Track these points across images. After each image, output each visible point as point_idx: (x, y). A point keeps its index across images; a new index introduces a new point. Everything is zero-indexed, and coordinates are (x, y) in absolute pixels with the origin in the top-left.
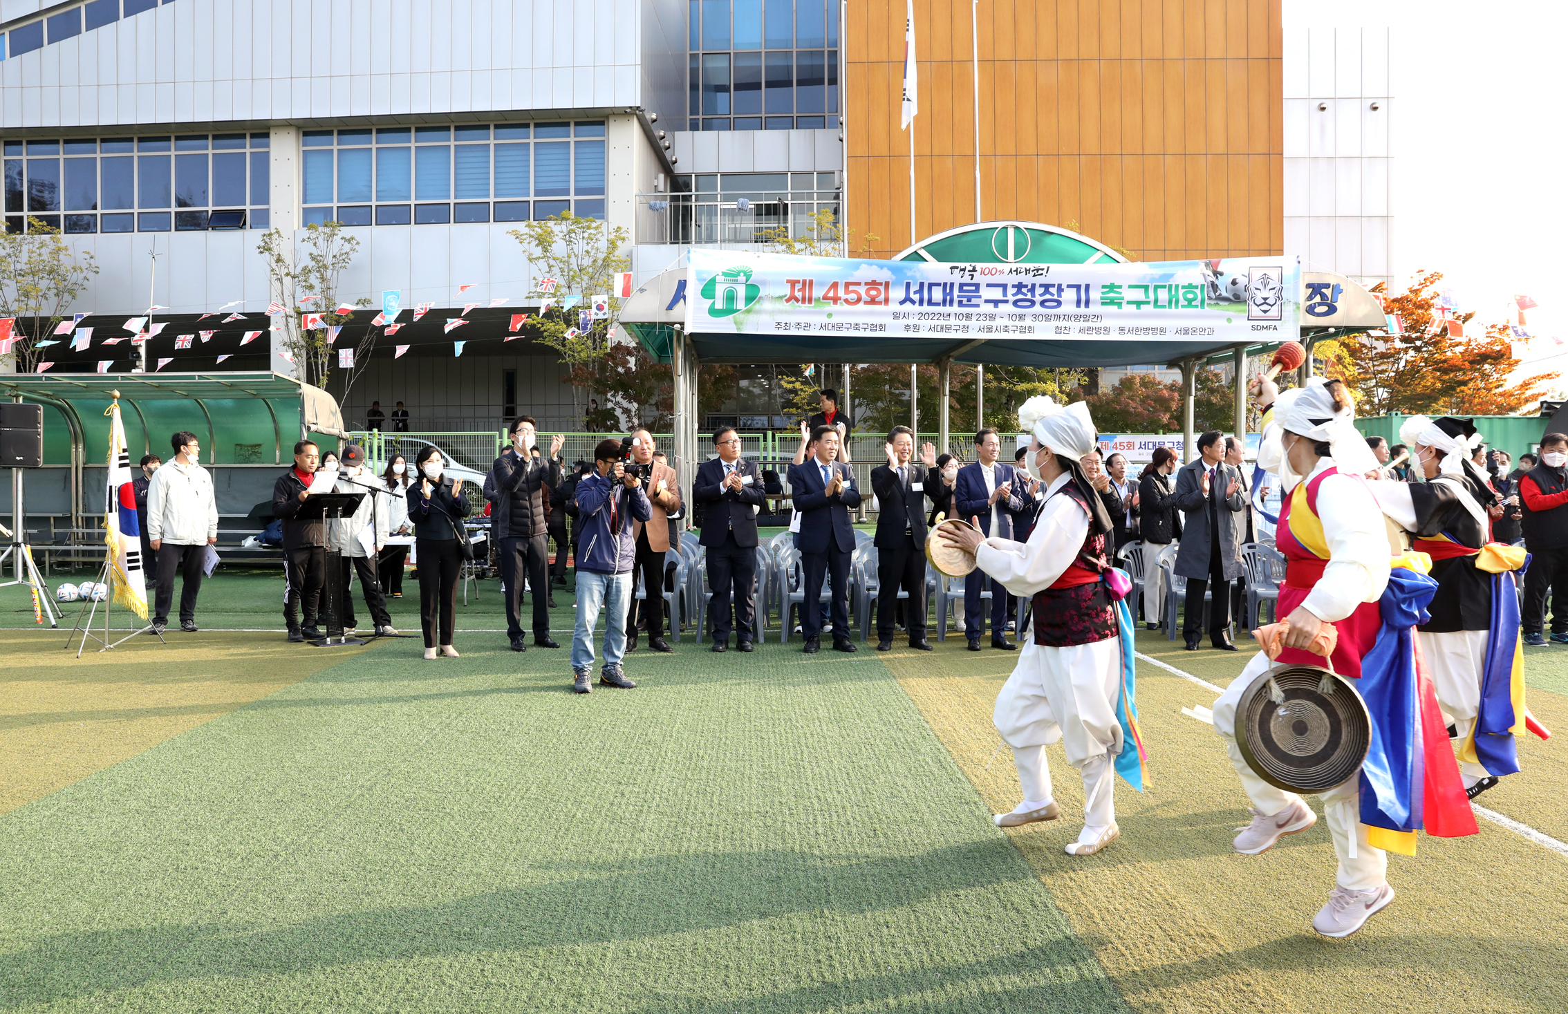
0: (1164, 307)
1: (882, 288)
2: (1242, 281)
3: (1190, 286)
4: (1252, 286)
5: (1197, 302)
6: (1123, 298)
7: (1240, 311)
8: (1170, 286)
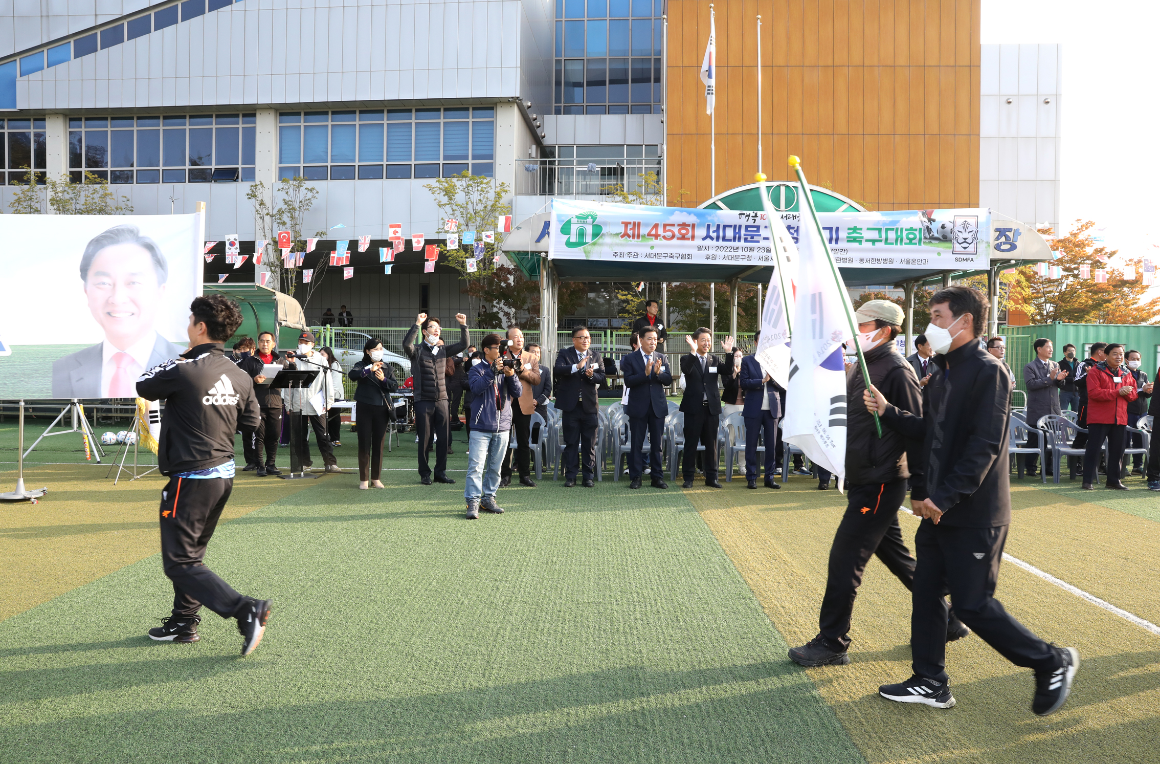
0: (892, 244)
1: (690, 229)
2: (949, 226)
3: (911, 229)
4: (956, 230)
5: (916, 241)
6: (862, 238)
7: (947, 247)
8: (897, 229)
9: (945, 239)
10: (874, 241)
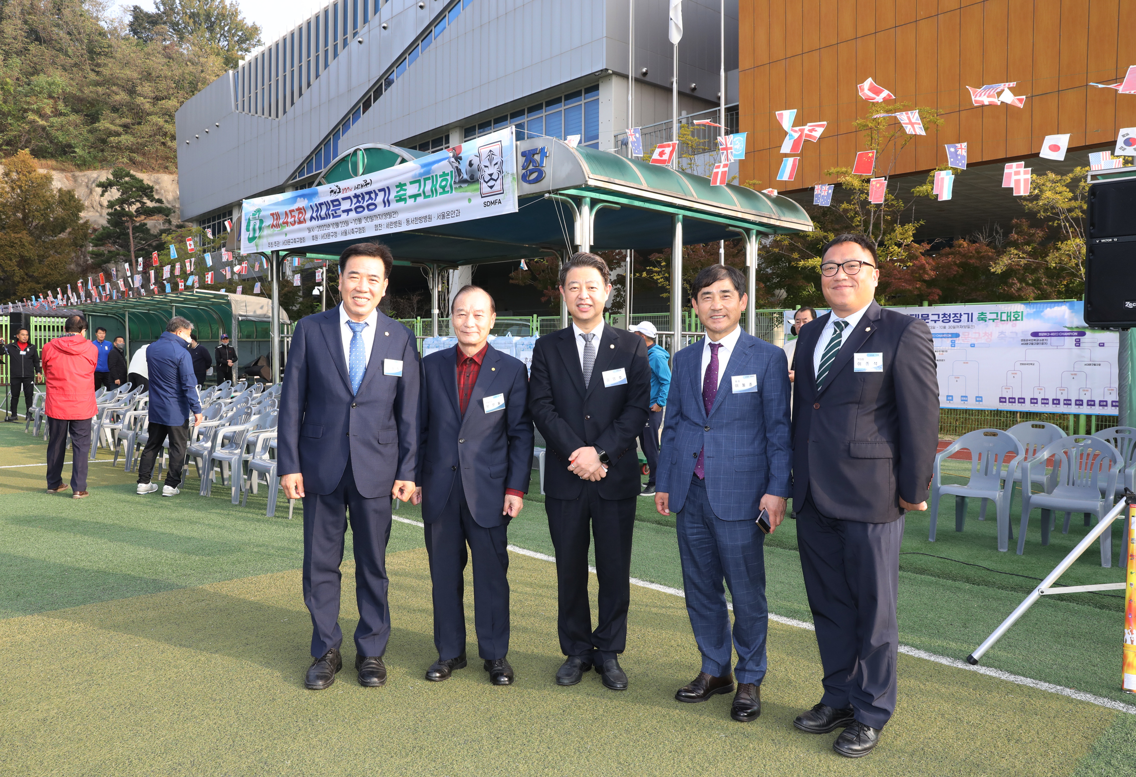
0: (429, 196)
1: (303, 211)
2: (476, 161)
4: (482, 165)
5: (448, 188)
6: (405, 194)
7: (475, 190)
8: (432, 177)
9: (473, 180)
10: (415, 196)
